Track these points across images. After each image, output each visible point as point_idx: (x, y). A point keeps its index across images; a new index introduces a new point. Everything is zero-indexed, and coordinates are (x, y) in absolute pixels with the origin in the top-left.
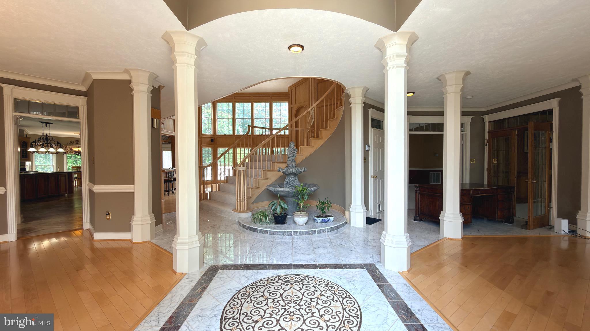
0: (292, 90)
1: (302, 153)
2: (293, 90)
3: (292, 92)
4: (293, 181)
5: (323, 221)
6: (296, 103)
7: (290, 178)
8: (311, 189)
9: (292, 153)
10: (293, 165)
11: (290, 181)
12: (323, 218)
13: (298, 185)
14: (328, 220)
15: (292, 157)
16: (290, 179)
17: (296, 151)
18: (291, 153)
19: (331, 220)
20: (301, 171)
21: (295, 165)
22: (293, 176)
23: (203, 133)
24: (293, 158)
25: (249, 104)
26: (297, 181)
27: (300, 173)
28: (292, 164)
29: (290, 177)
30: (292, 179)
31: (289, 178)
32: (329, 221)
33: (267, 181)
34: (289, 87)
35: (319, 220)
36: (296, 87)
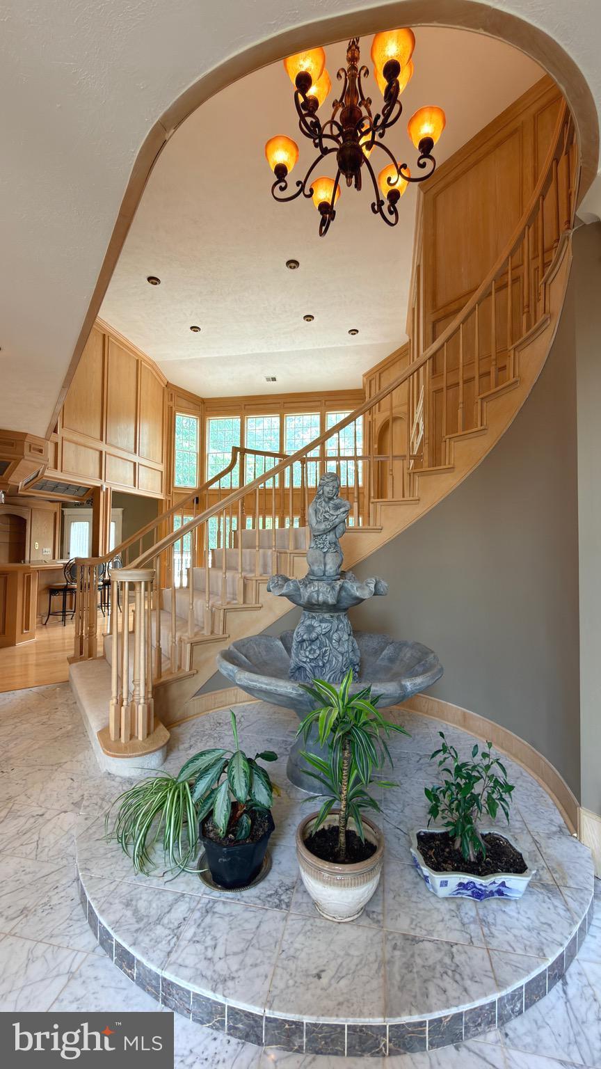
0: (370, 381)
1: (378, 524)
2: (373, 382)
3: (370, 387)
4: (327, 635)
5: (469, 893)
6: (379, 411)
7: (316, 624)
8: (403, 687)
9: (326, 519)
10: (328, 567)
11: (314, 635)
12: (466, 878)
13: (347, 652)
14: (494, 888)
15: (326, 532)
16: (310, 628)
17: (342, 510)
18: (322, 518)
19: (518, 891)
20: (358, 594)
21: (334, 569)
22: (327, 616)
23: (176, 484)
24: (331, 537)
25: (276, 420)
26: (346, 637)
27: (354, 602)
28: (325, 565)
29: (313, 618)
30: (324, 625)
31: (308, 622)
32: (500, 893)
33: (255, 614)
34: (364, 376)
35: (444, 884)
36: (380, 374)
